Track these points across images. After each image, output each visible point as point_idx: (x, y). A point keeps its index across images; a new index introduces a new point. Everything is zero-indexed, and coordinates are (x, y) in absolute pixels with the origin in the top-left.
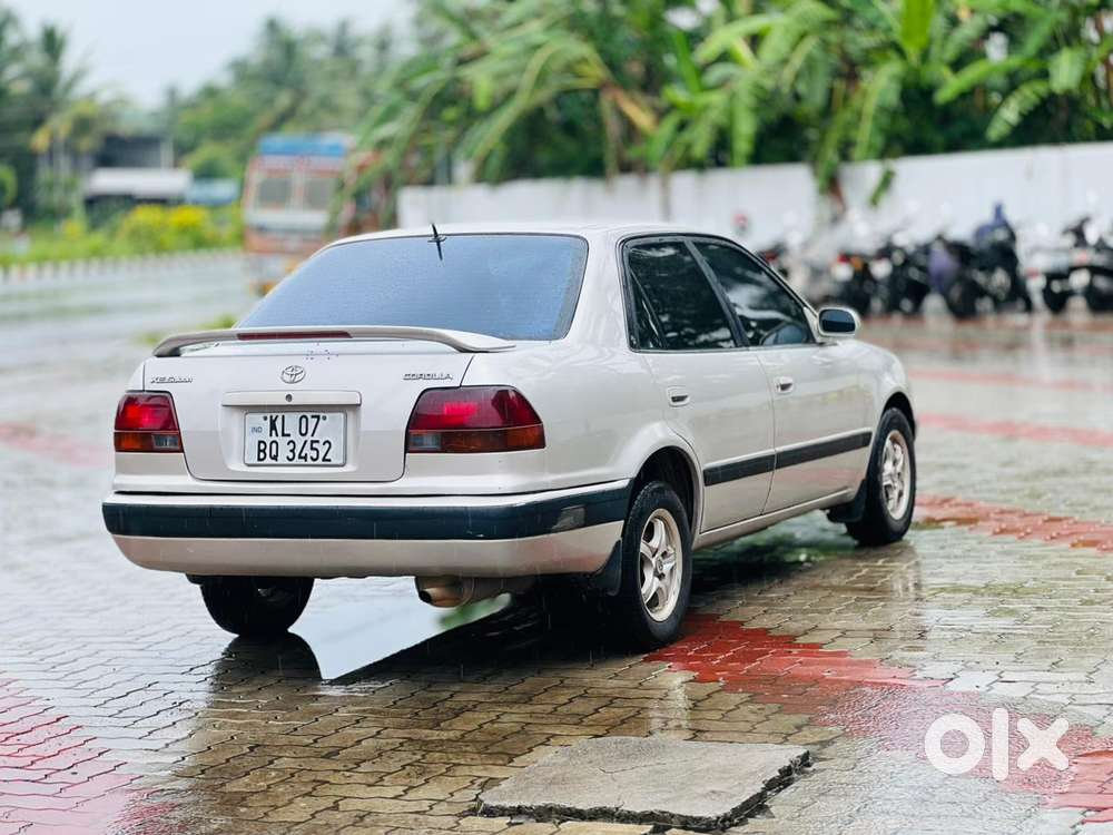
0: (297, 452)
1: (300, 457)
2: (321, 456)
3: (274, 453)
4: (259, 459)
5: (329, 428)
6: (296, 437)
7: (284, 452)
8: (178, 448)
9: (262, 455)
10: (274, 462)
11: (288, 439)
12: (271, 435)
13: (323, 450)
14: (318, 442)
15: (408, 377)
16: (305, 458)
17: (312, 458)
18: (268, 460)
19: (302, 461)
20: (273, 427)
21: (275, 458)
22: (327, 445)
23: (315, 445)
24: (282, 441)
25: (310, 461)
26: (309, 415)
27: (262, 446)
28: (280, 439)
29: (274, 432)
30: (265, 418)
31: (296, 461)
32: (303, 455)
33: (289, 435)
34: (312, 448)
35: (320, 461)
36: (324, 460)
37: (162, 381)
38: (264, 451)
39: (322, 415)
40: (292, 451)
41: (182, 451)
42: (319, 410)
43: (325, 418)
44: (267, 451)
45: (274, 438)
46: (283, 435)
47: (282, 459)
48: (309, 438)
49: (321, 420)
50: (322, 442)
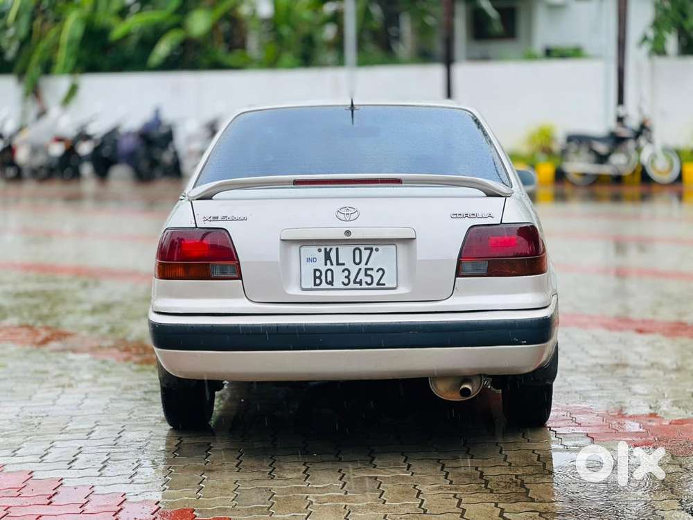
0: (352, 278)
1: (355, 282)
2: (376, 281)
3: (329, 279)
4: (315, 285)
5: (382, 258)
6: (349, 265)
7: (340, 278)
8: (236, 276)
9: (318, 281)
10: (330, 286)
11: (343, 267)
12: (326, 264)
13: (377, 276)
14: (372, 269)
15: (455, 216)
16: (360, 283)
17: (366, 283)
18: (324, 285)
19: (358, 286)
20: (327, 257)
21: (331, 283)
22: (381, 272)
23: (369, 272)
24: (337, 270)
25: (364, 286)
26: (362, 248)
27: (318, 274)
28: (334, 268)
29: (328, 262)
30: (320, 250)
31: (352, 285)
32: (358, 280)
33: (344, 264)
34: (366, 275)
35: (374, 285)
36: (378, 284)
37: (216, 219)
38: (320, 277)
39: (374, 247)
40: (348, 277)
41: (240, 278)
42: (372, 244)
43: (377, 250)
44: (323, 277)
45: (329, 266)
46: (338, 264)
47: (337, 284)
48: (363, 266)
49: (374, 251)
50: (375, 269)
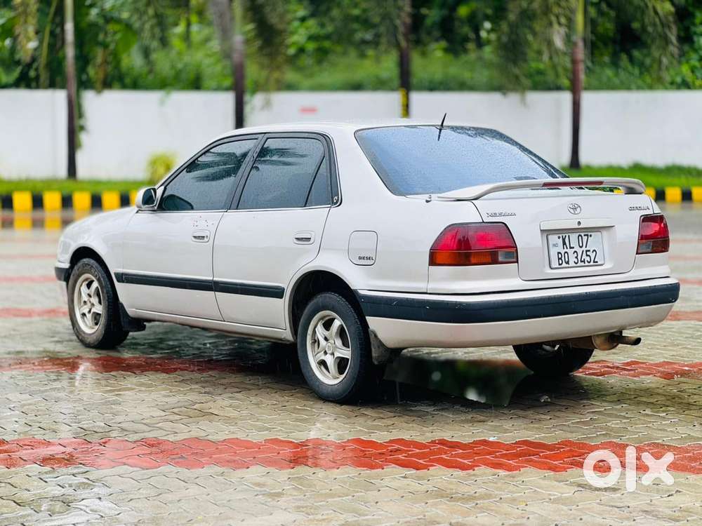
0: (579, 258)
1: (581, 261)
2: (593, 260)
3: (567, 260)
4: (560, 264)
5: (593, 242)
6: (577, 248)
7: (572, 259)
8: (515, 260)
9: (561, 262)
10: (567, 265)
11: (573, 250)
12: (564, 248)
13: (593, 255)
14: (589, 251)
15: (632, 209)
16: (584, 261)
17: (587, 261)
18: (564, 265)
19: (583, 264)
20: (564, 243)
21: (568, 263)
22: (595, 253)
23: (588, 253)
24: (570, 251)
25: (587, 264)
26: (582, 234)
27: (560, 256)
28: (569, 251)
29: (565, 246)
30: (559, 238)
31: (580, 264)
32: (582, 259)
33: (573, 248)
34: (587, 255)
35: (592, 263)
36: (594, 262)
37: (495, 215)
38: (561, 259)
39: (589, 234)
40: (577, 257)
41: (517, 262)
42: (589, 231)
43: (591, 236)
44: (563, 259)
45: (566, 250)
46: (571, 248)
47: (572, 264)
48: (584, 248)
49: (589, 238)
50: (591, 251)
